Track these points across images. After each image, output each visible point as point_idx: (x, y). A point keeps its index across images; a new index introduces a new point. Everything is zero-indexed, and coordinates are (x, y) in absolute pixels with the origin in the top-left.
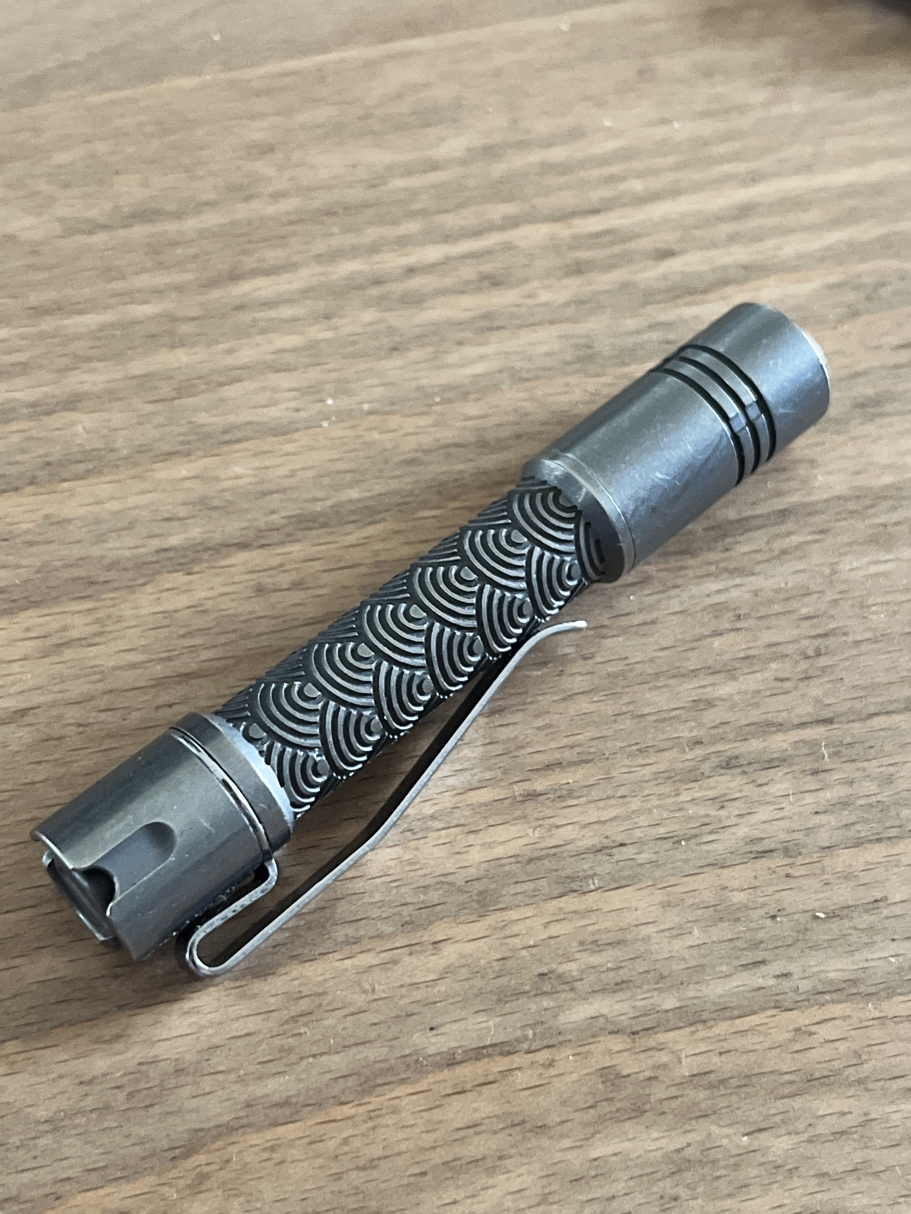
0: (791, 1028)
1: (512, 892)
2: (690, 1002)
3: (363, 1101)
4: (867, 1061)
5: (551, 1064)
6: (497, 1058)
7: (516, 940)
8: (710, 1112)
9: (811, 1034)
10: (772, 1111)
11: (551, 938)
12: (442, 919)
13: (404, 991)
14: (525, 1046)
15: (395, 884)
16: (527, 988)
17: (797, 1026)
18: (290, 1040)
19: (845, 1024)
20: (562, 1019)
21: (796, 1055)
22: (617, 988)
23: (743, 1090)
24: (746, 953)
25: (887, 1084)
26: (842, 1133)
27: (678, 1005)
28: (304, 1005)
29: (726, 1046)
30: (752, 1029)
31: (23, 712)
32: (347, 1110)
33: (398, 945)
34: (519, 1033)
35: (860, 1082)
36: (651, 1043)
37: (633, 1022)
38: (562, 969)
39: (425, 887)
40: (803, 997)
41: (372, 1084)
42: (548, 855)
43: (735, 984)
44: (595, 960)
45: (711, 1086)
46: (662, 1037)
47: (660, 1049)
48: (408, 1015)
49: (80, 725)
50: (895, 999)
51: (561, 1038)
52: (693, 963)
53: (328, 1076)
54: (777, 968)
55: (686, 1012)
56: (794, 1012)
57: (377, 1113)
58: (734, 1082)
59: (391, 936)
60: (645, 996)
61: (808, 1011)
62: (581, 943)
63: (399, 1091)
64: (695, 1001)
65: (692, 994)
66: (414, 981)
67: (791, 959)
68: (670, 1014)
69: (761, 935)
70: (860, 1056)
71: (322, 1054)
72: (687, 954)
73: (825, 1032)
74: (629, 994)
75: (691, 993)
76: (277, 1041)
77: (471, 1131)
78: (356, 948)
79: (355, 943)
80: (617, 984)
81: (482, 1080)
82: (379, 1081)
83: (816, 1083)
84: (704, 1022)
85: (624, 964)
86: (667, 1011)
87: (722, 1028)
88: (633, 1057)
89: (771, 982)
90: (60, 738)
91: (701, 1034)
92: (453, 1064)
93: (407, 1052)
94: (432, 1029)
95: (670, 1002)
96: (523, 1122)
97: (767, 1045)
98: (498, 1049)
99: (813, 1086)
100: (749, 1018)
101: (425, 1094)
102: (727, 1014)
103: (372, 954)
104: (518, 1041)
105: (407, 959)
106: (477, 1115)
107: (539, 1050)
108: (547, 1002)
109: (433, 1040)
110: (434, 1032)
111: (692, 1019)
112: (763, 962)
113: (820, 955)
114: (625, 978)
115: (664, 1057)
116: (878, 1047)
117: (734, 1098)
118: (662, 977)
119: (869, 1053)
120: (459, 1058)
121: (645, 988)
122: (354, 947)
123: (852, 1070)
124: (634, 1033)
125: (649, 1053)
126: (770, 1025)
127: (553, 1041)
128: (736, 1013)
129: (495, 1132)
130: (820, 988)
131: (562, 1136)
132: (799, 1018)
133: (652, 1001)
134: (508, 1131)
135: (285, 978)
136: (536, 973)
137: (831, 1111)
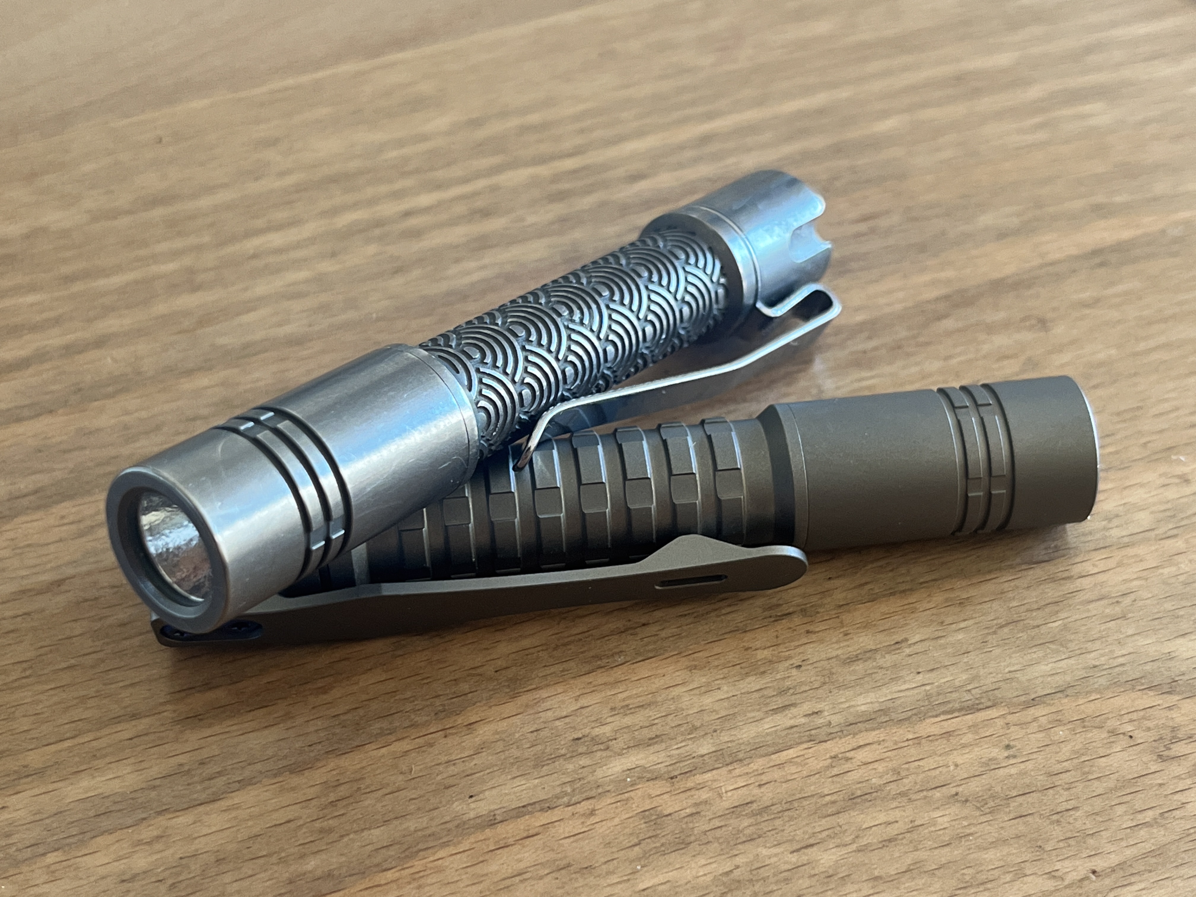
0: (828, 756)
1: (541, 675)
2: (725, 746)
3: (405, 866)
4: (906, 777)
5: (592, 813)
6: (538, 814)
7: (549, 714)
8: (755, 836)
9: (848, 759)
10: (818, 829)
11: (582, 708)
12: (474, 704)
13: (441, 768)
14: (566, 799)
15: (425, 681)
16: (563, 752)
17: (833, 754)
18: (331, 822)
19: (880, 747)
20: (600, 773)
21: (835, 779)
22: (650, 742)
23: (786, 813)
24: (774, 699)
25: (930, 794)
26: (890, 841)
27: (714, 749)
28: (343, 791)
29: (765, 778)
30: (790, 761)
31: (59, 583)
32: (390, 875)
33: (432, 730)
34: (558, 790)
35: (902, 794)
36: (690, 784)
37: (670, 768)
38: (597, 731)
39: (455, 680)
40: (837, 729)
41: (415, 849)
42: (573, 642)
43: (767, 726)
44: (627, 720)
45: (753, 814)
46: (699, 778)
47: (699, 787)
48: (447, 788)
49: (114, 587)
50: (928, 721)
51: (600, 790)
52: (723, 713)
53: (370, 848)
54: (807, 708)
55: (722, 754)
56: (829, 742)
57: (421, 874)
58: (775, 809)
59: (426, 724)
60: (679, 745)
61: (843, 740)
62: (613, 709)
63: (441, 854)
64: (730, 745)
65: (726, 739)
66: (451, 758)
67: (820, 699)
68: (706, 758)
69: (788, 683)
70: (899, 773)
71: (363, 830)
72: (716, 707)
73: (862, 755)
74: (664, 745)
75: (725, 737)
76: (317, 825)
77: (517, 879)
78: (392, 738)
79: (390, 734)
80: (650, 739)
81: (525, 835)
82: (421, 846)
83: (859, 800)
84: (741, 760)
85: (656, 721)
86: (703, 756)
87: (758, 764)
88: (673, 798)
89: (803, 720)
90: (96, 599)
91: (737, 772)
92: (495, 824)
93: (447, 818)
94: (471, 797)
95: (705, 747)
96: (569, 865)
97: (805, 773)
98: (538, 807)
99: (856, 804)
100: (785, 753)
101: (469, 853)
102: (762, 751)
103: (407, 741)
104: (557, 797)
105: (443, 741)
106: (522, 865)
107: (579, 803)
108: (584, 761)
109: (473, 806)
110: (473, 799)
111: (728, 760)
112: (794, 705)
113: (849, 693)
114: (658, 733)
115: (704, 795)
116: (917, 763)
117: (778, 822)
118: (695, 728)
119: (908, 769)
120: (499, 818)
121: (680, 738)
122: (389, 737)
123: (893, 786)
124: (672, 778)
125: (689, 793)
126: (806, 756)
127: (593, 793)
128: (771, 749)
129: (541, 878)
130: (851, 719)
131: (609, 873)
132: (835, 747)
133: (687, 748)
134: (553, 875)
135: (323, 770)
136: (571, 738)
137: (877, 823)
